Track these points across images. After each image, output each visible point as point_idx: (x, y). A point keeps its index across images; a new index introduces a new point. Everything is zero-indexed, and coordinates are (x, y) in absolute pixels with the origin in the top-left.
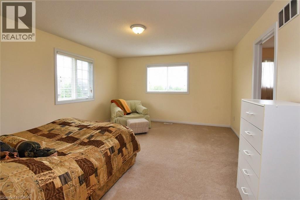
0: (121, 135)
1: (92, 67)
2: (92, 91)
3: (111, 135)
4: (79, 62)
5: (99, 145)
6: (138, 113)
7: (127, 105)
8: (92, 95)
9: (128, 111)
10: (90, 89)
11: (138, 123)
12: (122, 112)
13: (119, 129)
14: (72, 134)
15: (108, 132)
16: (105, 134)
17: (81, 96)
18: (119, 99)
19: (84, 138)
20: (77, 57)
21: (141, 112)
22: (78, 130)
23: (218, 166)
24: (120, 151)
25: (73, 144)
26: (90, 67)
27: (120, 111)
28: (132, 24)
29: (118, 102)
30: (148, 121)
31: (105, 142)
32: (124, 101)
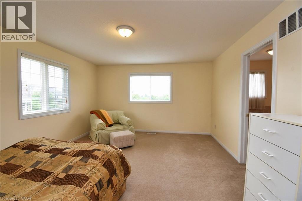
0: (110, 160)
1: (68, 73)
2: (68, 101)
3: (96, 162)
4: (51, 68)
5: (81, 182)
6: (120, 124)
7: (109, 116)
8: (68, 106)
9: (111, 123)
10: (65, 99)
11: (123, 136)
12: (104, 124)
13: (107, 152)
14: (40, 165)
15: (93, 158)
16: (88, 162)
17: (54, 107)
18: (100, 110)
19: (59, 172)
20: (48, 61)
21: (125, 123)
22: (50, 158)
23: (215, 182)
24: (110, 182)
25: (42, 183)
26: (64, 75)
27: (101, 123)
28: (119, 25)
29: (99, 114)
30: (133, 133)
31: (90, 176)
32: (105, 111)
